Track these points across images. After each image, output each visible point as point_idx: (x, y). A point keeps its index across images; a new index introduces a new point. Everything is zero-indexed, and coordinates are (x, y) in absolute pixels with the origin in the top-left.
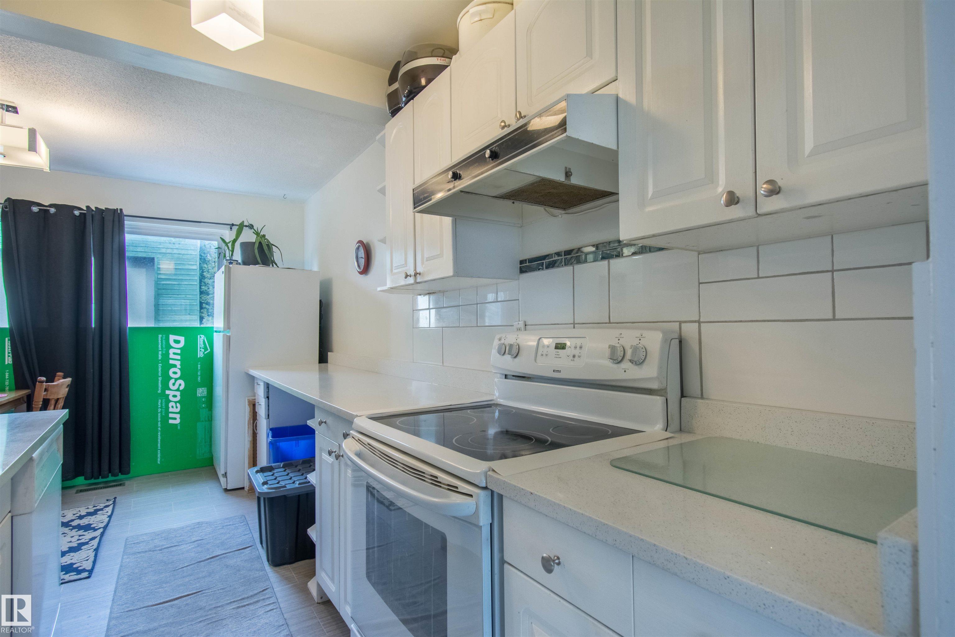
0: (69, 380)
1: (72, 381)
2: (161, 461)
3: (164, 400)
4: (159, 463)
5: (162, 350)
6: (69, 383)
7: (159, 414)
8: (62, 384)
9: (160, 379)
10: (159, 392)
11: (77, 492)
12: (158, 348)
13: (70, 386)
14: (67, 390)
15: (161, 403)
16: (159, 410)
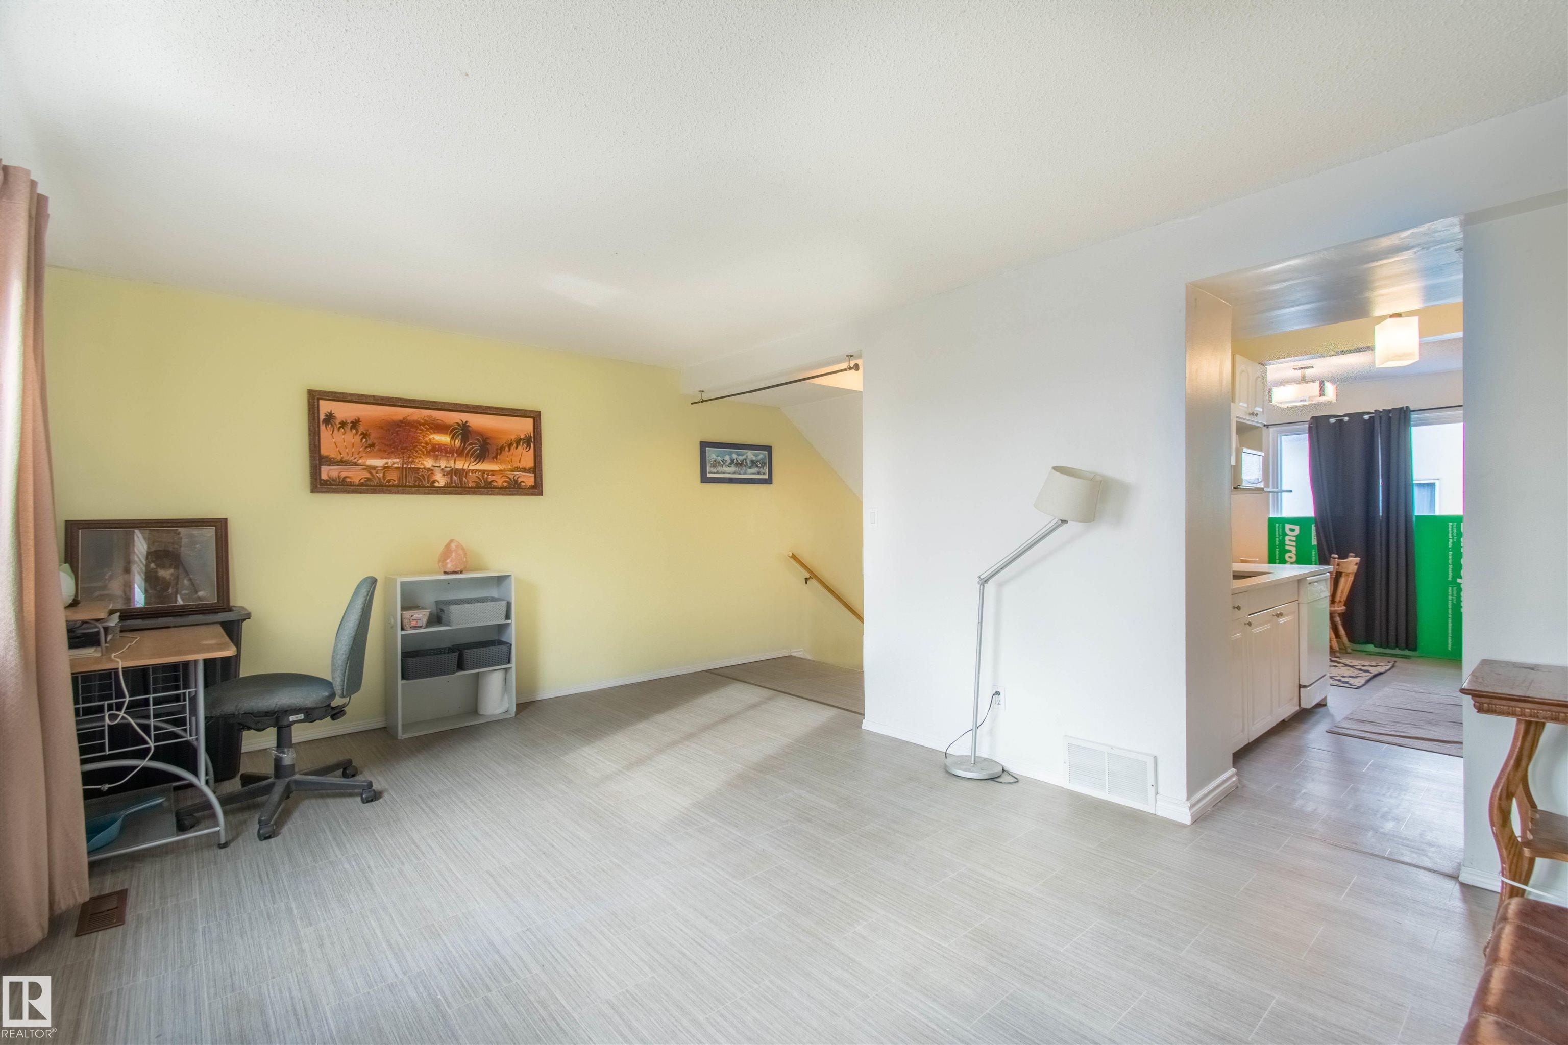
0: (1358, 559)
1: (1361, 561)
2: (1452, 647)
3: (1455, 588)
4: (1450, 649)
5: (1453, 538)
6: (1358, 562)
7: (1450, 602)
8: (1351, 562)
9: (1451, 567)
10: (1450, 579)
11: (1367, 655)
12: (1448, 536)
13: (1359, 565)
14: (1356, 567)
15: (1452, 591)
16: (1450, 597)
